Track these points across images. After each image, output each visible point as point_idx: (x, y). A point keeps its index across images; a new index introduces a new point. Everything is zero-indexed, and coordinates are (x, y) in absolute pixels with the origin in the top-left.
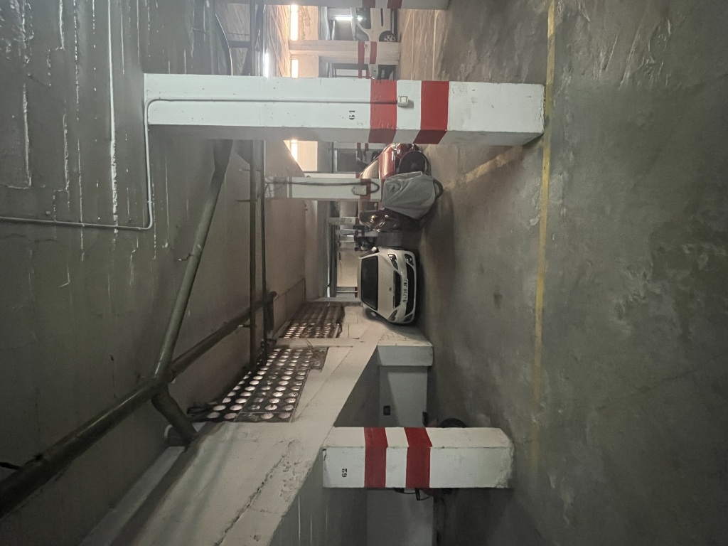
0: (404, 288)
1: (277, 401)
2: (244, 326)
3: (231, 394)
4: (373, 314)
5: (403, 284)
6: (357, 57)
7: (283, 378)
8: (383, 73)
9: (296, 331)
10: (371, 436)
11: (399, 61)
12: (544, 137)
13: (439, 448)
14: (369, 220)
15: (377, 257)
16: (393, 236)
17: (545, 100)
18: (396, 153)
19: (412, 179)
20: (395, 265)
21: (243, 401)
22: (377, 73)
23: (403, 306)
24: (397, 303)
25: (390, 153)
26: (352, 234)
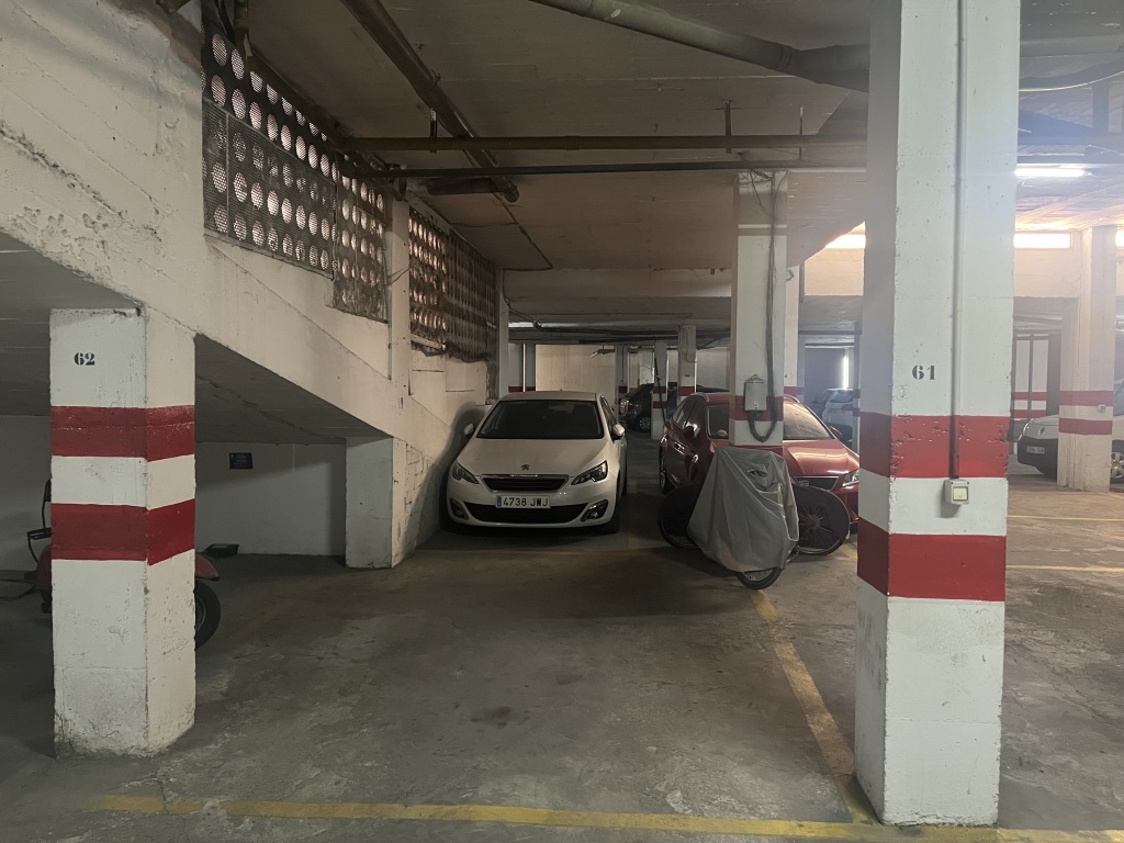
0: (529, 500)
1: (256, 199)
2: (433, 123)
3: (272, 94)
4: (470, 427)
5: (537, 496)
6: (1077, 388)
7: (312, 215)
8: (1037, 450)
9: (426, 247)
10: (173, 420)
11: (1067, 488)
12: (876, 825)
13: (144, 581)
14: (688, 417)
15: (602, 435)
16: (651, 473)
17: (960, 825)
18: (843, 478)
19: (782, 517)
20: (583, 478)
21: (256, 121)
22: (1039, 436)
23: (486, 496)
24: (494, 483)
25: (846, 465)
26: (657, 379)
